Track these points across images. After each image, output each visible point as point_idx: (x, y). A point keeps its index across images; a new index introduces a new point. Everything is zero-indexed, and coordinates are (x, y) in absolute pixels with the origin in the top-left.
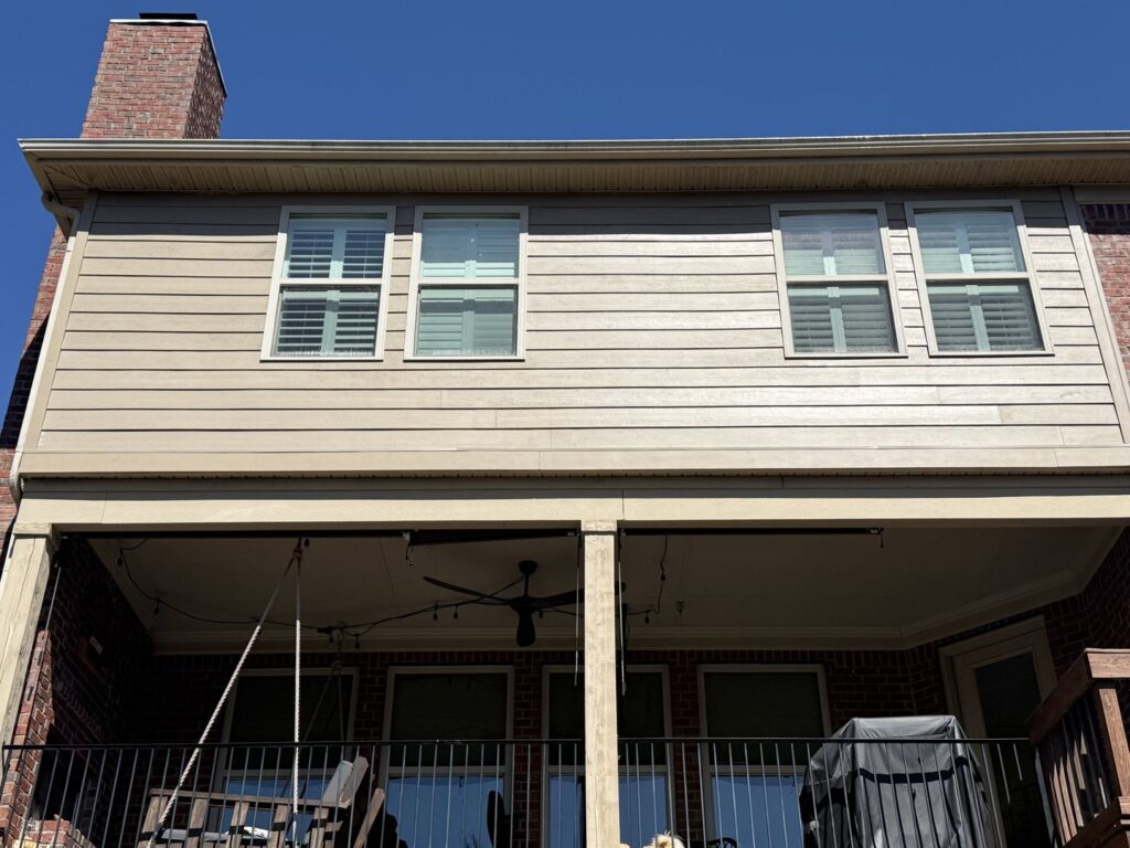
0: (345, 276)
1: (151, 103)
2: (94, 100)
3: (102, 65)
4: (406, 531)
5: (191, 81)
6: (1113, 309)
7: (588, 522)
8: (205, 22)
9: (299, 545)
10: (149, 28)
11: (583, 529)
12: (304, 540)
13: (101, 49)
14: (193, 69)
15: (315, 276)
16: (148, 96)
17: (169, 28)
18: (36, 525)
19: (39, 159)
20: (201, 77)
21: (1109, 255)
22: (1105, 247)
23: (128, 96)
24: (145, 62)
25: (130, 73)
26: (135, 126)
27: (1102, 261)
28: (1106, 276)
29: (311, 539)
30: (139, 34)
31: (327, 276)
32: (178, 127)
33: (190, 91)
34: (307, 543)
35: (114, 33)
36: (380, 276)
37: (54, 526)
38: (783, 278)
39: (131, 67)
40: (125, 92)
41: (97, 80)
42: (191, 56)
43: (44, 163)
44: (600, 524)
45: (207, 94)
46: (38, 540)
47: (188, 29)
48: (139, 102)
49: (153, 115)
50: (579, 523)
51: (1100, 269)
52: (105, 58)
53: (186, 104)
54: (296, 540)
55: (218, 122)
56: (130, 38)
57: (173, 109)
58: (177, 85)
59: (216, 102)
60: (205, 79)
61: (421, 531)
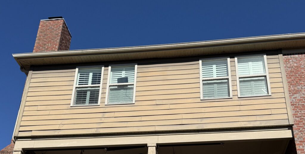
0: (92, 84)
1: (50, 41)
2: (37, 41)
3: (38, 32)
4: (106, 147)
5: (60, 34)
6: (289, 82)
7: (149, 144)
8: (63, 19)
9: (82, 152)
10: (50, 21)
11: (148, 146)
12: (83, 150)
13: (38, 28)
14: (60, 32)
15: (85, 84)
16: (49, 39)
17: (55, 21)
18: (19, 148)
19: (18, 59)
20: (63, 33)
21: (289, 67)
22: (288, 65)
23: (45, 40)
24: (49, 30)
25: (45, 33)
26: (46, 47)
27: (287, 69)
28: (287, 73)
29: (85, 150)
30: (47, 23)
31: (88, 84)
32: (56, 47)
33: (60, 37)
34: (84, 151)
35: (41, 23)
36: (100, 84)
37: (23, 149)
38: (201, 79)
39: (45, 32)
40: (44, 38)
41: (37, 36)
42: (60, 28)
43: (19, 60)
44: (152, 144)
45: (65, 37)
46: (19, 152)
47: (59, 21)
48: (47, 41)
49: (50, 44)
50: (147, 144)
51: (286, 72)
52: (39, 30)
53: (58, 41)
54: (81, 150)
55: (69, 44)
56: (45, 24)
57: (55, 42)
58: (56, 36)
59: (68, 39)
60: (64, 34)
61: (109, 147)
